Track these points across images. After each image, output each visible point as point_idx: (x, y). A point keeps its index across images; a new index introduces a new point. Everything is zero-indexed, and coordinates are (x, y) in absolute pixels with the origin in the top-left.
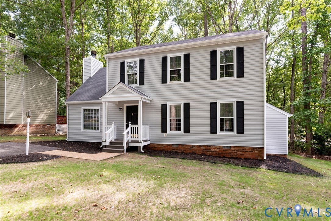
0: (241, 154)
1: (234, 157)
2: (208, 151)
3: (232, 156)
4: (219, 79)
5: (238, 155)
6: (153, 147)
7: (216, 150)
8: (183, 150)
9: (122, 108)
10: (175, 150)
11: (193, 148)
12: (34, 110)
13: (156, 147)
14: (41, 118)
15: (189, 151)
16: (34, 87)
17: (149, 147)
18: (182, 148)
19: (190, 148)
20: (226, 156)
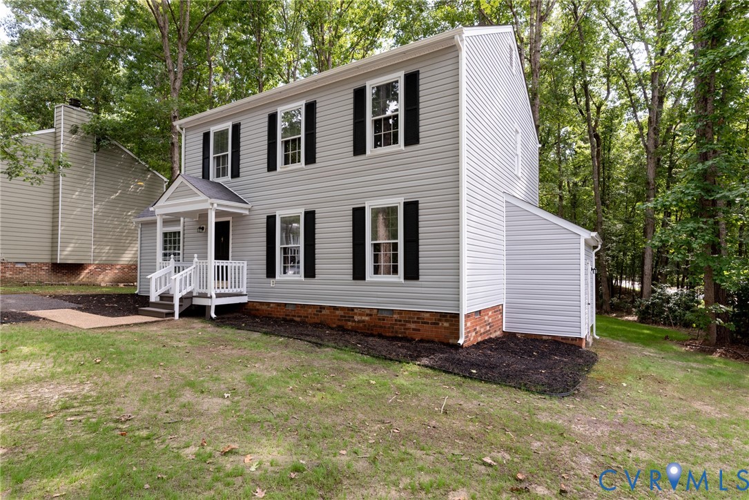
0: (414, 329)
1: (400, 335)
2: (349, 321)
3: (396, 332)
4: (371, 151)
5: (407, 332)
6: (252, 310)
7: (363, 318)
8: (304, 317)
9: (205, 227)
10: (289, 315)
11: (321, 312)
12: (120, 237)
13: (258, 310)
14: (133, 252)
15: (314, 318)
16: (118, 194)
17: (247, 309)
18: (302, 312)
19: (317, 311)
20: (383, 334)
